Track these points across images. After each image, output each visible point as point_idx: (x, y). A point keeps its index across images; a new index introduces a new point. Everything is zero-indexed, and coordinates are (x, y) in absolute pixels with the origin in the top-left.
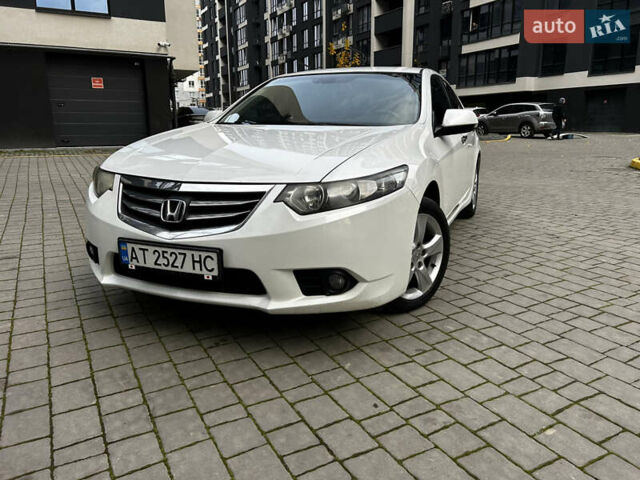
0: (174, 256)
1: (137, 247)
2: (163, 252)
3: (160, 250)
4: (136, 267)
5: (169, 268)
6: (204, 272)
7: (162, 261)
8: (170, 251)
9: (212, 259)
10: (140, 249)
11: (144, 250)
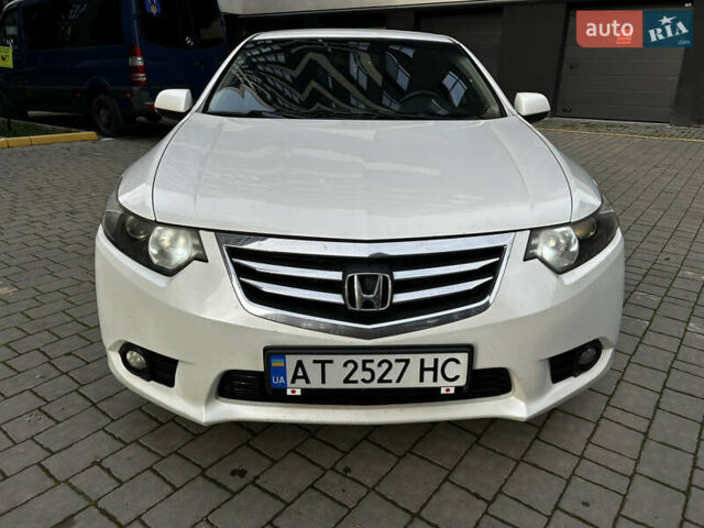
0: (385, 366)
1: (307, 360)
2: (364, 362)
3: (359, 359)
4: (303, 390)
5: (375, 385)
6: (441, 382)
7: (359, 375)
8: (378, 358)
9: (457, 362)
10: (315, 362)
11: (323, 363)
